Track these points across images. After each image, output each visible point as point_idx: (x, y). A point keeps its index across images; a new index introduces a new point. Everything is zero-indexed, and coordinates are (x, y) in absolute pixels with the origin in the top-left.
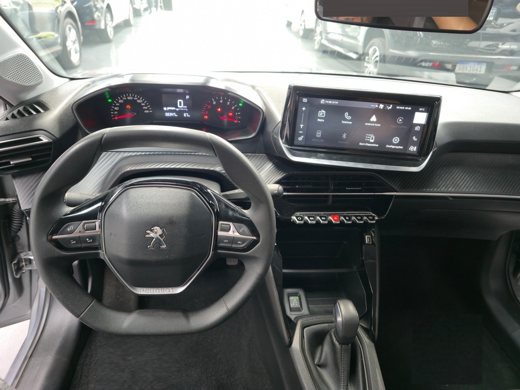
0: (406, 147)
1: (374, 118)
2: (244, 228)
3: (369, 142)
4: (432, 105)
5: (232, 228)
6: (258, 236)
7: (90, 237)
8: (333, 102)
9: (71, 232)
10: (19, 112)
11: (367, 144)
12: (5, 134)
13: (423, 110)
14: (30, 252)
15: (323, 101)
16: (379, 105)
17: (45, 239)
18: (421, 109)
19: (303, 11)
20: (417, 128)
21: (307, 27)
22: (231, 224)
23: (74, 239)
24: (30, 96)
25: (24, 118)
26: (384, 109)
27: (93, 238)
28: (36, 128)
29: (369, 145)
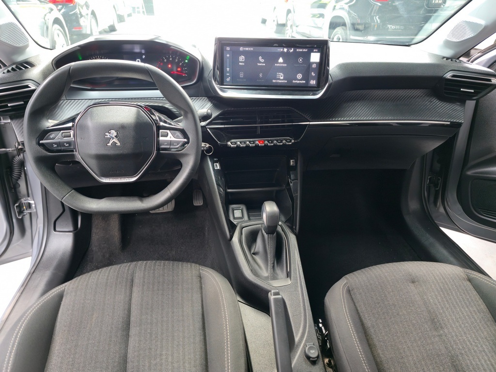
0: (308, 81)
1: (281, 60)
2: (178, 133)
3: (279, 79)
4: (322, 46)
5: (170, 134)
6: (188, 138)
7: (67, 143)
8: (249, 49)
9: (53, 139)
10: (13, 69)
11: (278, 81)
12: (3, 82)
13: (317, 50)
14: (29, 198)
15: (241, 49)
16: (283, 49)
17: (34, 142)
18: (315, 50)
19: (275, 8)
20: (314, 66)
21: (279, 23)
22: (168, 131)
23: (55, 143)
24: (21, 58)
25: (16, 72)
26: (288, 52)
27: (69, 143)
28: (26, 78)
29: (280, 81)
